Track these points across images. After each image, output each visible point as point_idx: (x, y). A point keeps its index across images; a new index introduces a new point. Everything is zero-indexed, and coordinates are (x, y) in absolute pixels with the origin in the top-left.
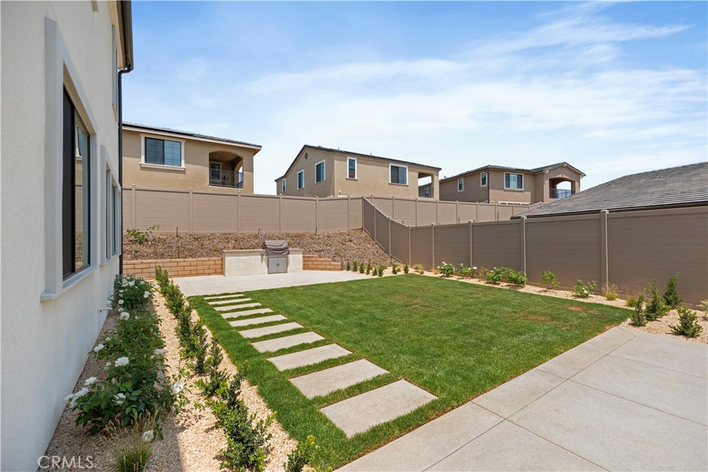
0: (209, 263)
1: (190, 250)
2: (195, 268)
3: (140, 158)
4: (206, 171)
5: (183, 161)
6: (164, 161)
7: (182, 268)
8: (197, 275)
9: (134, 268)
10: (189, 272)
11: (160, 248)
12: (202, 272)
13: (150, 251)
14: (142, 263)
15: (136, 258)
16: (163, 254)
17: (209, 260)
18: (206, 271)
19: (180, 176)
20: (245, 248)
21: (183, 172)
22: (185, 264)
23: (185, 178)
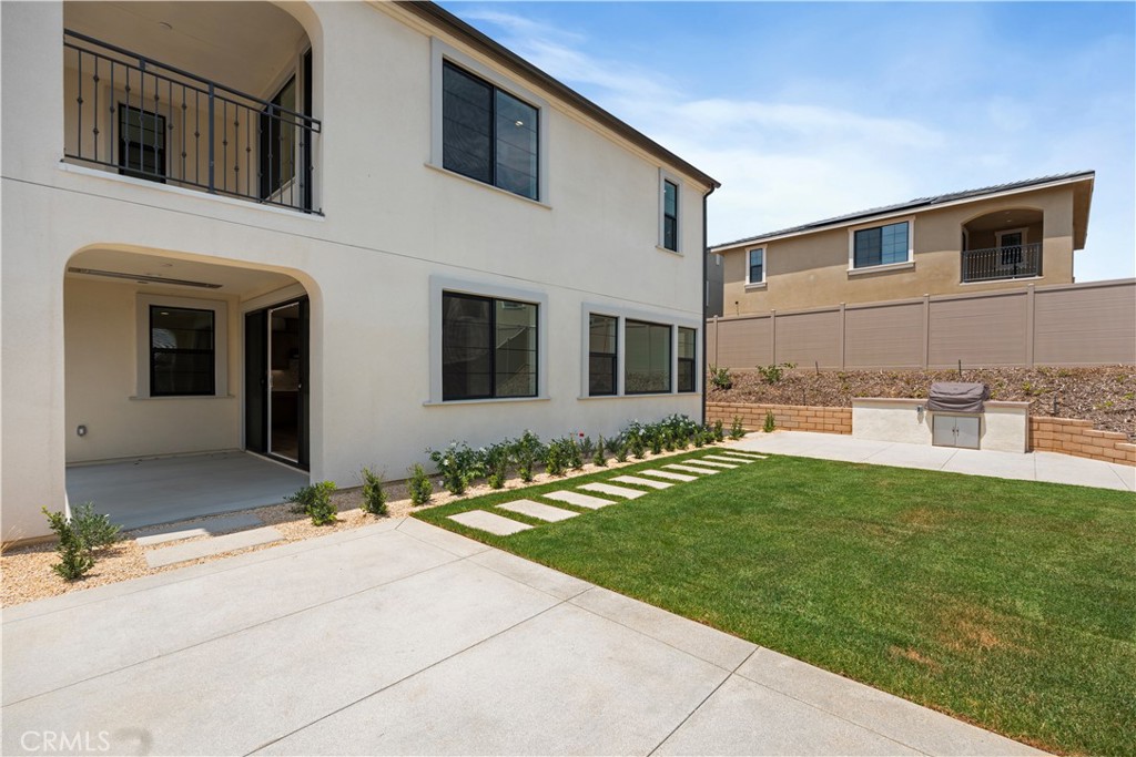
0: (841, 415)
1: (826, 394)
2: (821, 420)
3: (848, 262)
4: (954, 258)
5: (911, 252)
6: (881, 259)
7: (804, 419)
8: (824, 431)
9: (751, 413)
10: (812, 426)
11: (789, 392)
12: (831, 427)
13: (777, 393)
14: (759, 407)
15: (760, 400)
16: (789, 398)
17: (842, 411)
18: (837, 427)
19: (907, 277)
20: (919, 396)
21: (912, 269)
22: (808, 413)
23: (914, 278)
